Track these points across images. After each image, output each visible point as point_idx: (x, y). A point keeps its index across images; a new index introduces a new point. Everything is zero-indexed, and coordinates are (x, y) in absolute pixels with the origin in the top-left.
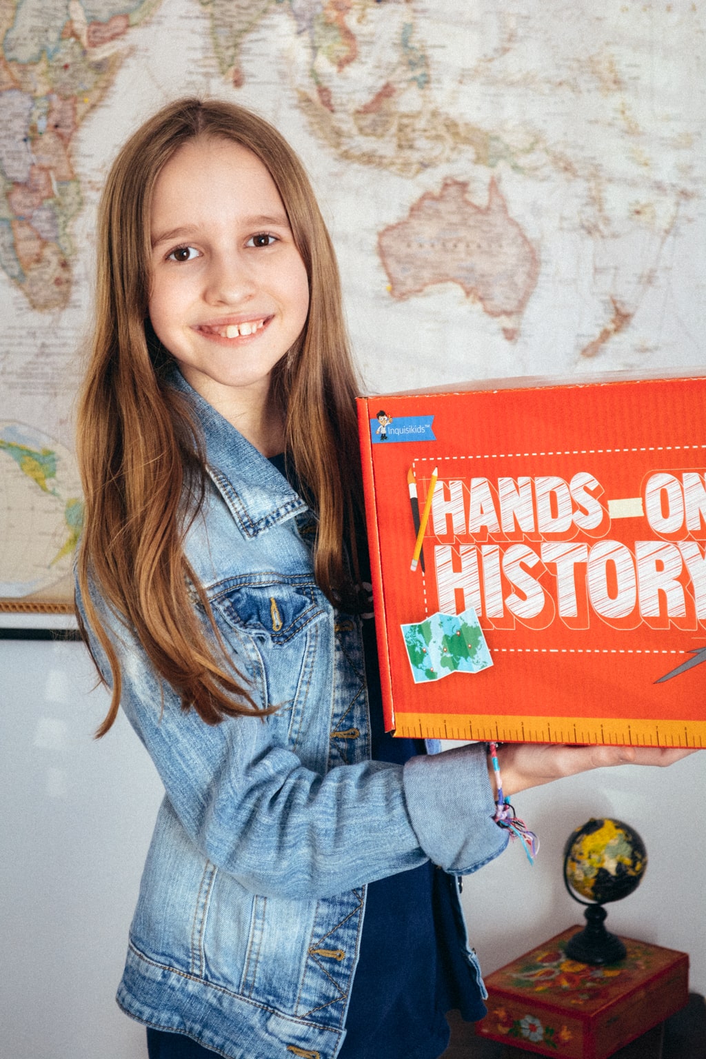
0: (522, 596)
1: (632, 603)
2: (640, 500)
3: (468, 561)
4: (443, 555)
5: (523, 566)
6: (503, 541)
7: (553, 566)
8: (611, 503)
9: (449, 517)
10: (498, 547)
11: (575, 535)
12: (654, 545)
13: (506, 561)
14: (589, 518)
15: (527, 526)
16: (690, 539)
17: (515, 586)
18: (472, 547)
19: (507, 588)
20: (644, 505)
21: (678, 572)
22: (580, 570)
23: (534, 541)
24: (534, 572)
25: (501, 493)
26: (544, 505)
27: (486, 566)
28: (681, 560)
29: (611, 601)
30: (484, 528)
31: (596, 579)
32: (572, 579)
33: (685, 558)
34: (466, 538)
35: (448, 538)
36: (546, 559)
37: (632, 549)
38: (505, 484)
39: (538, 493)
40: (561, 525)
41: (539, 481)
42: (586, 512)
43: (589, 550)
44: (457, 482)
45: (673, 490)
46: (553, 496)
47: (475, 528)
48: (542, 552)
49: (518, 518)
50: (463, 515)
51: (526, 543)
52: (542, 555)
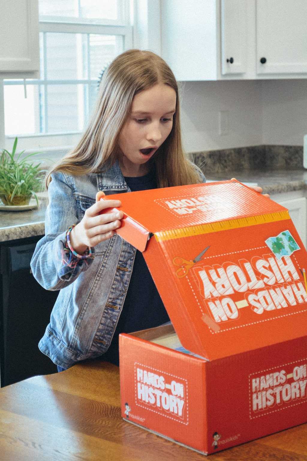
0: (264, 267)
1: (227, 272)
2: (239, 307)
3: (286, 276)
4: (296, 276)
5: (268, 277)
6: (277, 285)
7: (258, 279)
8: (247, 305)
9: (299, 290)
10: (279, 282)
11: (256, 292)
12: (228, 293)
13: (274, 278)
14: (253, 298)
15: (272, 291)
16: (217, 297)
17: (268, 270)
18: (287, 281)
19: (270, 269)
20: (236, 306)
21: (217, 285)
22: (249, 280)
23: (267, 287)
24: (263, 276)
25: (285, 301)
26: (269, 300)
27: (280, 275)
28: (217, 290)
29: (235, 271)
30: (286, 288)
31: (243, 279)
32: (250, 276)
33: (216, 291)
34: (290, 283)
35: (296, 282)
36: (261, 281)
37: (234, 290)
38: (285, 305)
39: (272, 304)
40: (261, 294)
41: (274, 308)
42: (255, 300)
43: (248, 287)
44: (301, 302)
45: (229, 313)
46: (267, 304)
47: (289, 287)
48: (263, 284)
49: (276, 294)
50: (295, 291)
51: (270, 286)
52: (263, 282)
